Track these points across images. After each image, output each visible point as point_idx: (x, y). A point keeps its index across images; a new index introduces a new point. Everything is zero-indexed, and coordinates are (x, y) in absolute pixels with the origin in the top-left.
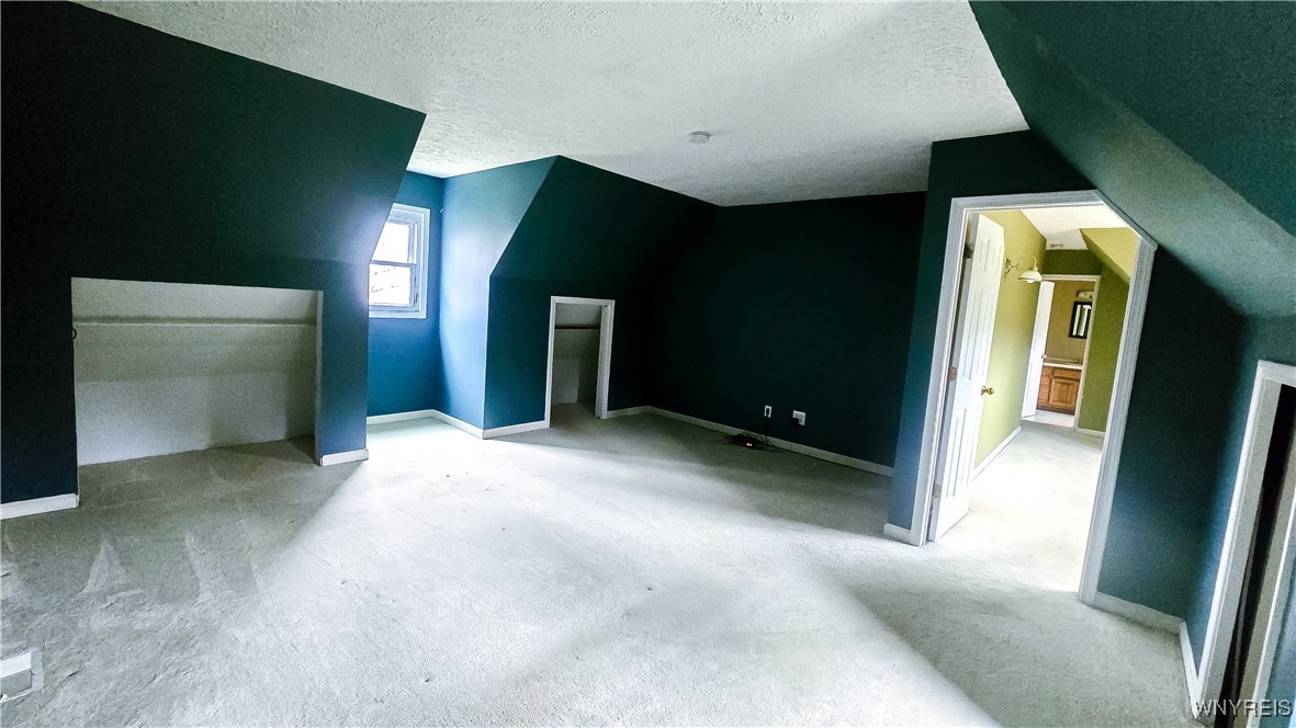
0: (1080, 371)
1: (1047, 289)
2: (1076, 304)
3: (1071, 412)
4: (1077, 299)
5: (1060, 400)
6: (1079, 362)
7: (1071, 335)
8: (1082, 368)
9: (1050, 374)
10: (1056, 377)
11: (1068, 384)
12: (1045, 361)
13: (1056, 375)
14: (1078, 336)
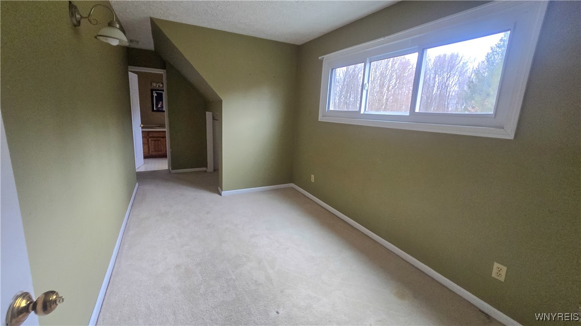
0: (165, 132)
1: (133, 79)
2: (152, 91)
3: (164, 156)
4: (152, 88)
5: (155, 151)
6: (163, 126)
7: (153, 110)
8: (166, 129)
9: (146, 136)
10: (150, 137)
11: (159, 140)
12: (142, 128)
13: (150, 135)
14: (158, 111)
